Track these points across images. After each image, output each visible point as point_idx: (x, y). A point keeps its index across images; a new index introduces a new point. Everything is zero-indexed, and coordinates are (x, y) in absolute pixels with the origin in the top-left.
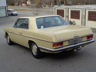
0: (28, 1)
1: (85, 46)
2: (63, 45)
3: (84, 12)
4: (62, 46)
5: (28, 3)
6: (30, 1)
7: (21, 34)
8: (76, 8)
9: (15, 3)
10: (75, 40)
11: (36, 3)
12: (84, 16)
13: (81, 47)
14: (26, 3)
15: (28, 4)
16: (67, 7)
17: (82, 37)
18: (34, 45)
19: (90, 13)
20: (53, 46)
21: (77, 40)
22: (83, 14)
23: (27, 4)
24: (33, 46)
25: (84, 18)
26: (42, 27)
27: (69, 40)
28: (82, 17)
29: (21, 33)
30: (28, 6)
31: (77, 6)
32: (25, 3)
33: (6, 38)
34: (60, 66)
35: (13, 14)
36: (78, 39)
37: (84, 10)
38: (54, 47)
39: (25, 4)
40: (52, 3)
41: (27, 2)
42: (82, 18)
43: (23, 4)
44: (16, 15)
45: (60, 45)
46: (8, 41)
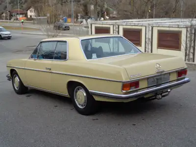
0: (31, 9)
1: (174, 89)
2: (138, 87)
3: (150, 32)
4: (138, 89)
5: (29, 13)
6: (33, 10)
7: (50, 71)
8: (133, 23)
9: (3, 13)
10: (158, 78)
11: (48, 15)
12: (149, 39)
13: (169, 90)
14: (26, 15)
15: (31, 16)
16: (116, 23)
17: (170, 73)
18: (79, 89)
19: (161, 34)
20: (123, 89)
21: (161, 79)
22: (147, 37)
23: (29, 17)
24: (77, 92)
25: (150, 43)
26: (94, 56)
27: (148, 79)
28: (146, 42)
29: (50, 69)
30: (31, 20)
31: (135, 21)
32: (22, 14)
33: (11, 81)
34: (134, 125)
35: (3, 36)
36: (163, 76)
37: (149, 28)
38: (124, 91)
39: (23, 17)
40: (79, 15)
41: (29, 11)
42: (147, 45)
43: (20, 17)
44: (9, 38)
45: (133, 87)
46: (16, 85)
